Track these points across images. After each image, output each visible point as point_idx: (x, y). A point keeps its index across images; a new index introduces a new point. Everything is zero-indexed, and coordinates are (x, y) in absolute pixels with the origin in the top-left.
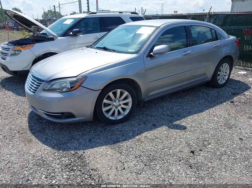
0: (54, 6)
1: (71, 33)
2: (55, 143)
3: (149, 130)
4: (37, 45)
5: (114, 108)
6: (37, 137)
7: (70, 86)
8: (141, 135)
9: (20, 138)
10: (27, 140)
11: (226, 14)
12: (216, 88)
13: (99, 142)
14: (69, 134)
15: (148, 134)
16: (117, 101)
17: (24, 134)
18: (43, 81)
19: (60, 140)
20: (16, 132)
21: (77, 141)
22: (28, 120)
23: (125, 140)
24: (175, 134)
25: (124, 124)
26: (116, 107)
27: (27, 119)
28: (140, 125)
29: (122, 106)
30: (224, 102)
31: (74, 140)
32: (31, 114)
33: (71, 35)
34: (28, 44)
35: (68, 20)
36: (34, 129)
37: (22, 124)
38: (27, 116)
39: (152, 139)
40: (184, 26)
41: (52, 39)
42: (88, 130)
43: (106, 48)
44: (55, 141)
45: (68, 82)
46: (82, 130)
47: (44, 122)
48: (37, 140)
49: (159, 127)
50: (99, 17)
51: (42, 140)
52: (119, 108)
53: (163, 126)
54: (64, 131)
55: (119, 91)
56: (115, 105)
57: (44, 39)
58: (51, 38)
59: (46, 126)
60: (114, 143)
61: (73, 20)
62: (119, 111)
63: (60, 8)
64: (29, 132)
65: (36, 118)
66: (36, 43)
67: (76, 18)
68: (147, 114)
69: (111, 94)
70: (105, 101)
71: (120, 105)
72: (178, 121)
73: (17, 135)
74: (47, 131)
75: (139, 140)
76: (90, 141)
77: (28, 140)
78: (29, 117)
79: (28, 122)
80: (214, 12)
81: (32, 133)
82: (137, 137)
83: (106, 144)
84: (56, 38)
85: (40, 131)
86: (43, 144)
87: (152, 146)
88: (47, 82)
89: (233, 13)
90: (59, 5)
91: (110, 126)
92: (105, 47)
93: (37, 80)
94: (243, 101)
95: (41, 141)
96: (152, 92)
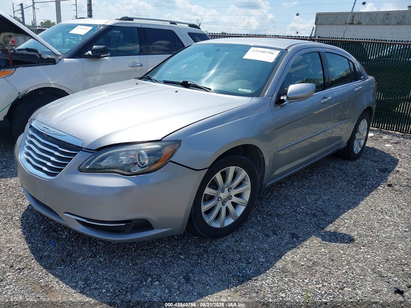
0: (22, 5)
1: (90, 52)
2: (111, 290)
3: (293, 248)
4: (21, 71)
5: (220, 205)
6: (62, 278)
7: (147, 162)
8: (283, 258)
9: (20, 283)
10: (38, 287)
11: (346, 41)
12: (350, 160)
13: (207, 282)
14: (133, 264)
15: (295, 257)
16: (226, 190)
17: (26, 272)
18: (79, 149)
19: (119, 282)
20: (4, 265)
21: (159, 281)
22: (24, 233)
23: (258, 273)
24: (342, 252)
25: (237, 235)
26: (224, 203)
27: (19, 230)
28: (268, 236)
29: (232, 200)
30: (379, 186)
31: (150, 279)
32: (27, 219)
33: (89, 56)
34: (3, 68)
35: (79, 26)
36: (45, 256)
37: (13, 245)
38: (19, 225)
39: (308, 267)
40: (319, 52)
41: (52, 62)
42: (169, 253)
43: (189, 83)
44: (110, 285)
45: (143, 152)
46: (157, 253)
47: (64, 237)
48: (62, 285)
49: (305, 240)
50: (137, 27)
51: (77, 283)
52: (229, 204)
53: (312, 236)
54: (119, 258)
55: (232, 170)
56: (223, 198)
57: (34, 61)
58: (48, 59)
59: (73, 246)
60: (241, 282)
61: (90, 28)
62: (227, 209)
63: (34, 8)
64: (35, 264)
65: (42, 227)
66: (18, 67)
67: (96, 26)
68: (269, 213)
69: (218, 176)
70: (208, 191)
71: (230, 197)
72: (331, 225)
73: (10, 275)
74: (80, 259)
75: (284, 270)
76: (187, 280)
77: (42, 287)
78: (24, 227)
79: (26, 239)
80: (319, 37)
81: (45, 267)
82: (279, 264)
83: (225, 284)
84: (60, 59)
85: (63, 260)
86: (83, 294)
87: (318, 283)
88: (88, 150)
89: (346, 39)
90: (34, 3)
91: (211, 242)
92: (187, 82)
93: (60, 146)
94: (405, 183)
95: (74, 287)
96: (279, 168)
